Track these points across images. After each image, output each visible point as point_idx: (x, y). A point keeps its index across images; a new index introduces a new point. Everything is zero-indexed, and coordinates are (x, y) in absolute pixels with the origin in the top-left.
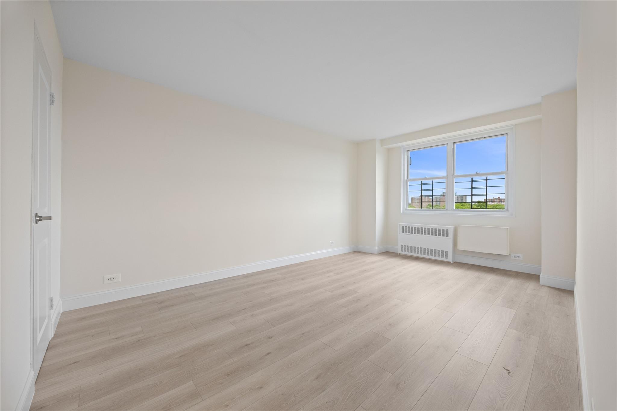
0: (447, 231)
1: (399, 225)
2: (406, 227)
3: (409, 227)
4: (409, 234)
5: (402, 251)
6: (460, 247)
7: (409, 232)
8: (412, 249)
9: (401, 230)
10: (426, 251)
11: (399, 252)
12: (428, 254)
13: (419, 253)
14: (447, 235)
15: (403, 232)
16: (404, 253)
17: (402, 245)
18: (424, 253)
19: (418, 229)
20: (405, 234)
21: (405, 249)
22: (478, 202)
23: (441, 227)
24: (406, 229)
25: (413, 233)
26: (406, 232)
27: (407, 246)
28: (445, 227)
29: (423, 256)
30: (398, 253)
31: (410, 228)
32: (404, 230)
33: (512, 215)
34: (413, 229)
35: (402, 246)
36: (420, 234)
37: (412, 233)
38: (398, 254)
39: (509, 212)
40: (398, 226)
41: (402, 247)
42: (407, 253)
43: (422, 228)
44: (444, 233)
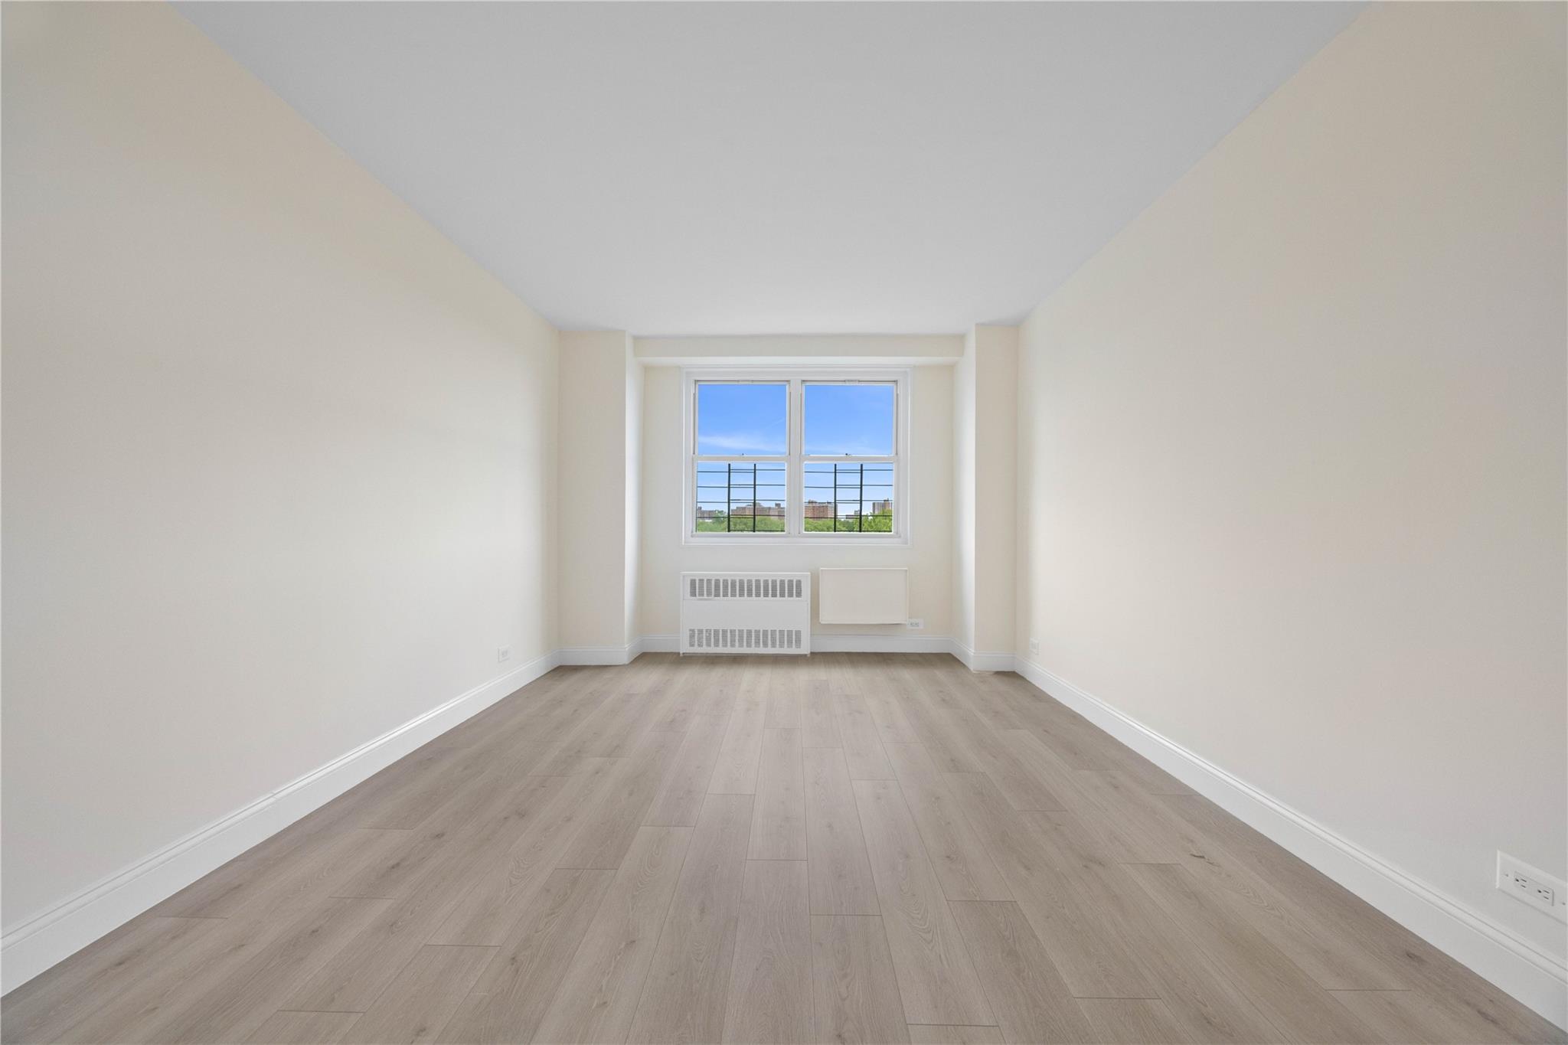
0: (799, 583)
1: (684, 576)
2: (701, 581)
3: (709, 581)
4: (710, 600)
5: (692, 645)
6: (826, 618)
7: (709, 594)
8: (717, 636)
9: (689, 591)
10: (753, 638)
11: (685, 648)
12: (757, 643)
13: (737, 644)
14: (799, 594)
15: (693, 594)
16: (696, 650)
17: (690, 630)
18: (747, 643)
19: (733, 583)
20: (701, 600)
21: (700, 639)
22: (848, 517)
23: (786, 575)
24: (701, 587)
25: (719, 596)
26: (703, 595)
27: (704, 631)
28: (795, 575)
29: (745, 650)
30: (681, 652)
31: (713, 583)
32: (697, 589)
33: (906, 543)
34: (719, 586)
35: (693, 631)
36: (738, 595)
37: (717, 595)
38: (681, 655)
39: (900, 537)
40: (681, 578)
41: (692, 636)
42: (705, 649)
43: (741, 582)
44: (792, 589)
